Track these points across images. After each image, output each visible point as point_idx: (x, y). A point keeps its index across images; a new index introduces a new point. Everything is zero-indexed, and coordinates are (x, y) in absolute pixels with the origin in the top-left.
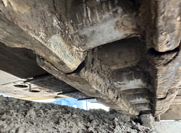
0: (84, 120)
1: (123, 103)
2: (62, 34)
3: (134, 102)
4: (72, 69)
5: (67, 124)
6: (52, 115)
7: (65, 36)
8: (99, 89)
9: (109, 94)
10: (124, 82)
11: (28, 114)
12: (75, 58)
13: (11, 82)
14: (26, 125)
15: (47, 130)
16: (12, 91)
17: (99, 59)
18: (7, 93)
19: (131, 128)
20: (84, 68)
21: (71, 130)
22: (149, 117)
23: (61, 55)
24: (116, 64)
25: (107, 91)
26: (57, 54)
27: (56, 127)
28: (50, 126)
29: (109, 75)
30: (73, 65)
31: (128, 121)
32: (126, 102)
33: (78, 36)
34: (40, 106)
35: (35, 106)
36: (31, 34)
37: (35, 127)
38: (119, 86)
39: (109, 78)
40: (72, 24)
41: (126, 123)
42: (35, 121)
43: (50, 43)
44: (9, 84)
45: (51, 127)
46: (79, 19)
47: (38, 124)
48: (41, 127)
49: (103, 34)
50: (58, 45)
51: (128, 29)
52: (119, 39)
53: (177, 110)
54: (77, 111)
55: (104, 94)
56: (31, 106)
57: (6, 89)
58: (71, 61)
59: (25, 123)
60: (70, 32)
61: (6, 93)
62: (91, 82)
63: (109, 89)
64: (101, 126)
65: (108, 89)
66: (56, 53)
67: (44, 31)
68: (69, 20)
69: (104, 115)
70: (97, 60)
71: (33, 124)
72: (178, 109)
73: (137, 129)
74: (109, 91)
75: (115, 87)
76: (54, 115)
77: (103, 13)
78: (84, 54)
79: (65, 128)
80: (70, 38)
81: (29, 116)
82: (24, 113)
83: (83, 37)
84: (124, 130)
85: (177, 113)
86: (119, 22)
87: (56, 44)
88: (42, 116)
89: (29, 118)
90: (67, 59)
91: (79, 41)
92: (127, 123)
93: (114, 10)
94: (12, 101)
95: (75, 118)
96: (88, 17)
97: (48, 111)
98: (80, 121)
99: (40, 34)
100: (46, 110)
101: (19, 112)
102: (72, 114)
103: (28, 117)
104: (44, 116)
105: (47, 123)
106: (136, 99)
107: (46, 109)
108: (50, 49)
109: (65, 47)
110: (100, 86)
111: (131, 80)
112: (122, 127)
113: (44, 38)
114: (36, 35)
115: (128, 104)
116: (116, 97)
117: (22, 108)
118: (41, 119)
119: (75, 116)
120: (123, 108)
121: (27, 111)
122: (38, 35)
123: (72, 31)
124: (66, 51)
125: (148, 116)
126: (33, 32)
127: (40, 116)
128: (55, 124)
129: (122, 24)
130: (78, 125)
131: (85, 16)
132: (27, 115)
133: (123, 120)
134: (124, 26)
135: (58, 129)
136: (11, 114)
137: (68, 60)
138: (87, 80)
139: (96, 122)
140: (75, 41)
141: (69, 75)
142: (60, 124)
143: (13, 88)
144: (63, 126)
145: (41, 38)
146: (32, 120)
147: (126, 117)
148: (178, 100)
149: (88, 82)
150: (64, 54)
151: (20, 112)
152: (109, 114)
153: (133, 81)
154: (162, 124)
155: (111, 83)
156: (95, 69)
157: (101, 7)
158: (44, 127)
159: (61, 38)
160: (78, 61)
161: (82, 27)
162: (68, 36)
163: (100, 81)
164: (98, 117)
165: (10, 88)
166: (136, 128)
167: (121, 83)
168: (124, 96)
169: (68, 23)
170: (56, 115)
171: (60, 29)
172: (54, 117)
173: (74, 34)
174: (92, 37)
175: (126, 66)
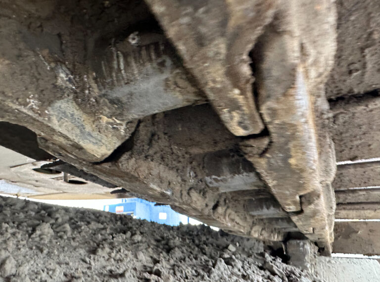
0: (158, 246)
1: (232, 217)
2: (77, 97)
3: (259, 215)
4: (99, 157)
5: (113, 255)
6: (89, 235)
7: (83, 100)
8: (166, 190)
9: (191, 200)
10: (225, 177)
11: (38, 232)
12: (106, 136)
13: (27, 162)
14: (28, 253)
15: (67, 264)
16: (30, 180)
17: (165, 134)
18: (21, 184)
19: (258, 267)
20: (129, 153)
21: (118, 267)
22: (303, 246)
23: (72, 133)
24: (197, 144)
25: (188, 194)
26: (65, 133)
27: (88, 260)
28: (76, 257)
29: (194, 163)
30: (101, 149)
31: (257, 254)
32: (240, 214)
33: (106, 100)
34: (69, 215)
35: (57, 215)
36: (11, 105)
37: (44, 258)
38: (215, 184)
39: (195, 169)
40: (95, 79)
41: (253, 256)
42: (48, 245)
43: (50, 115)
44: (22, 166)
45: (77, 259)
46: (106, 71)
47: (52, 253)
48: (57, 257)
49: (148, 99)
50: (67, 117)
51: (188, 92)
52: (179, 106)
53: (369, 234)
54: (149, 228)
55: (180, 199)
56: (50, 215)
57: (18, 176)
58: (97, 143)
59: (27, 249)
60: (92, 93)
61: (18, 184)
62: (145, 178)
63: (193, 190)
64: (189, 261)
65: (190, 189)
66: (61, 132)
67: (37, 96)
68: (90, 72)
69: (207, 239)
70: (162, 135)
71: (42, 251)
72: (371, 232)
73: (270, 269)
74: (191, 194)
75: (207, 185)
76: (94, 234)
77: (143, 65)
78: (128, 128)
79: (108, 262)
80: (93, 102)
81: (40, 236)
82: (30, 229)
83: (116, 101)
84: (239, 270)
85: (369, 240)
86: (169, 81)
87: (63, 116)
88: (65, 237)
89: (38, 239)
90: (87, 139)
91: (109, 108)
92: (255, 257)
93: (160, 60)
94: (14, 205)
95: (138, 242)
96: (119, 70)
97: (83, 228)
98: (146, 249)
99: (30, 102)
100: (78, 225)
101: (21, 227)
102: (133, 235)
103: (36, 237)
104: (71, 236)
105: (71, 250)
106: (262, 208)
107: (79, 223)
108: (50, 125)
109: (82, 120)
110: (169, 184)
111: (236, 174)
112: (235, 265)
113: (37, 108)
114: (20, 104)
115: (246, 218)
116: (212, 204)
117: (31, 219)
118: (62, 242)
119: (138, 238)
120: (234, 226)
121: (38, 225)
122: (26, 104)
123: (96, 91)
124: (86, 126)
125: (301, 244)
126: (15, 101)
127: (61, 237)
128: (88, 254)
129: (176, 84)
130: (138, 257)
131: (116, 66)
132: (34, 234)
133: (246, 250)
134: (179, 87)
135: (90, 264)
136: (3, 231)
137: (90, 141)
138: (136, 175)
139: (183, 252)
140: (103, 107)
141: (98, 166)
142: (98, 254)
143: (31, 173)
144: (104, 257)
145: (32, 109)
146: (44, 244)
147: (255, 244)
148: (369, 213)
149: (137, 178)
150: (81, 131)
151: (23, 227)
152: (219, 236)
153: (241, 175)
154: (333, 262)
155: (200, 177)
156: (155, 153)
157: (140, 54)
158: (62, 257)
159: (74, 104)
160: (114, 142)
161: (112, 86)
162: (89, 100)
163: (167, 175)
164: (194, 241)
165: (26, 174)
166: (268, 268)
167: (219, 178)
168: (234, 203)
169: (88, 78)
170: (96, 236)
171: (72, 89)
172: (92, 240)
173: (100, 96)
174: (132, 103)
175: (217, 149)
